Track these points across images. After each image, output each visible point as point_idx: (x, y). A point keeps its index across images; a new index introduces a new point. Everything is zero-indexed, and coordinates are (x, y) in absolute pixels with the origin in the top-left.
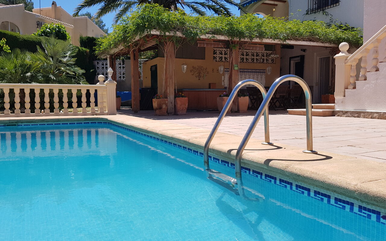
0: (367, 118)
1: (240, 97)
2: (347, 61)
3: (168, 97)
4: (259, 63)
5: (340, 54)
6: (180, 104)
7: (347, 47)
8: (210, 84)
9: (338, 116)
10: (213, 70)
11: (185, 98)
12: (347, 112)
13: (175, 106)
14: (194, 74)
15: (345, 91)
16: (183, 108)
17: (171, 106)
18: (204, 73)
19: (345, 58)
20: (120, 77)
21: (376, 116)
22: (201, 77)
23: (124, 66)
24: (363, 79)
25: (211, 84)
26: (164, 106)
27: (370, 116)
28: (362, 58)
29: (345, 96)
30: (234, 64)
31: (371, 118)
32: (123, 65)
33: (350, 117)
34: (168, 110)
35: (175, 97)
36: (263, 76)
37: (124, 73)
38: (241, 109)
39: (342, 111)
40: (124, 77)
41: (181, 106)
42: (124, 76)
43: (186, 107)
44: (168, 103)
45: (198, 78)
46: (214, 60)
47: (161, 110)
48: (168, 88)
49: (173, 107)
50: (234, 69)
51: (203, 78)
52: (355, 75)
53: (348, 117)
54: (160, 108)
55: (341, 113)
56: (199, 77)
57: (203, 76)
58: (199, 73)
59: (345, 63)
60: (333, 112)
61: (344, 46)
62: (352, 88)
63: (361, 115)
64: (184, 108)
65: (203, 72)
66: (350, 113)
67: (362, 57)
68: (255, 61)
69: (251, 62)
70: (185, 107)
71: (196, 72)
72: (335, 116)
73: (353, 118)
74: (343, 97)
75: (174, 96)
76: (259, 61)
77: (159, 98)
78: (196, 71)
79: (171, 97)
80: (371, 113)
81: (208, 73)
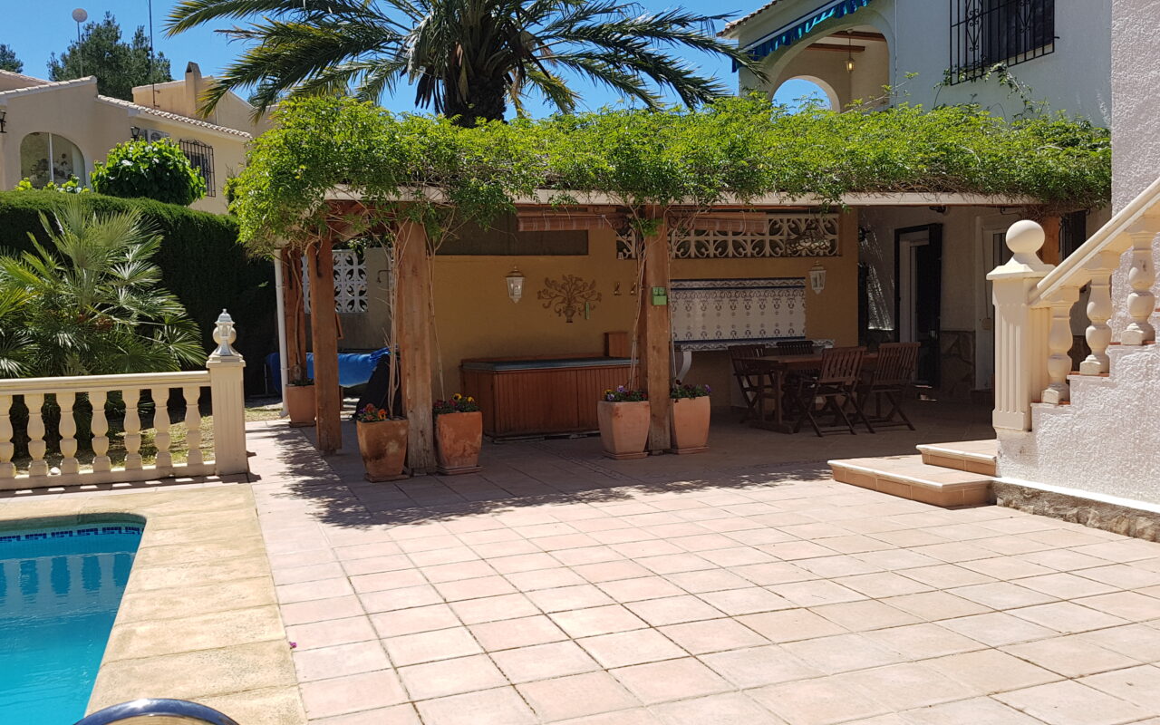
0: (1111, 530)
1: (676, 401)
2: (1034, 294)
3: (409, 415)
4: (782, 256)
5: (1012, 267)
6: (453, 437)
7: (1039, 239)
8: (606, 335)
9: (1007, 505)
10: (617, 289)
11: (471, 413)
12: (1036, 495)
13: (435, 443)
14: (550, 303)
15: (1030, 408)
16: (465, 450)
17: (419, 445)
18: (587, 299)
19: (1027, 283)
20: (352, 303)
21: (1146, 528)
22: (574, 312)
23: (362, 267)
24: (1098, 371)
25: (610, 336)
26: (393, 448)
27: (1124, 526)
28: (1092, 287)
29: (1030, 430)
30: (652, 285)
31: (1127, 533)
32: (359, 263)
33: (1049, 515)
34: (410, 457)
35: (435, 414)
36: (798, 298)
37: (363, 289)
38: (682, 439)
39: (1021, 489)
40: (362, 303)
41: (455, 441)
42: (363, 298)
43: (475, 445)
44: (407, 435)
45: (564, 317)
46: (621, 254)
47: (383, 460)
48: (408, 381)
49: (429, 446)
50: (652, 304)
51: (583, 314)
52: (1068, 349)
53: (1044, 514)
54: (378, 454)
55: (1017, 495)
56: (570, 313)
57: (582, 308)
58: (569, 301)
59: (1030, 303)
60: (990, 486)
61: (1025, 234)
62: (1056, 402)
63: (1091, 516)
64: (468, 448)
65: (583, 296)
66: (1049, 501)
67: (1090, 282)
68: (767, 249)
69: (752, 256)
70: (471, 446)
71: (557, 295)
72: (995, 504)
73: (1060, 521)
74: (1025, 433)
75: (431, 407)
76: (781, 249)
77: (371, 421)
78: (556, 292)
79: (420, 413)
80: (1128, 511)
81: (599, 299)
